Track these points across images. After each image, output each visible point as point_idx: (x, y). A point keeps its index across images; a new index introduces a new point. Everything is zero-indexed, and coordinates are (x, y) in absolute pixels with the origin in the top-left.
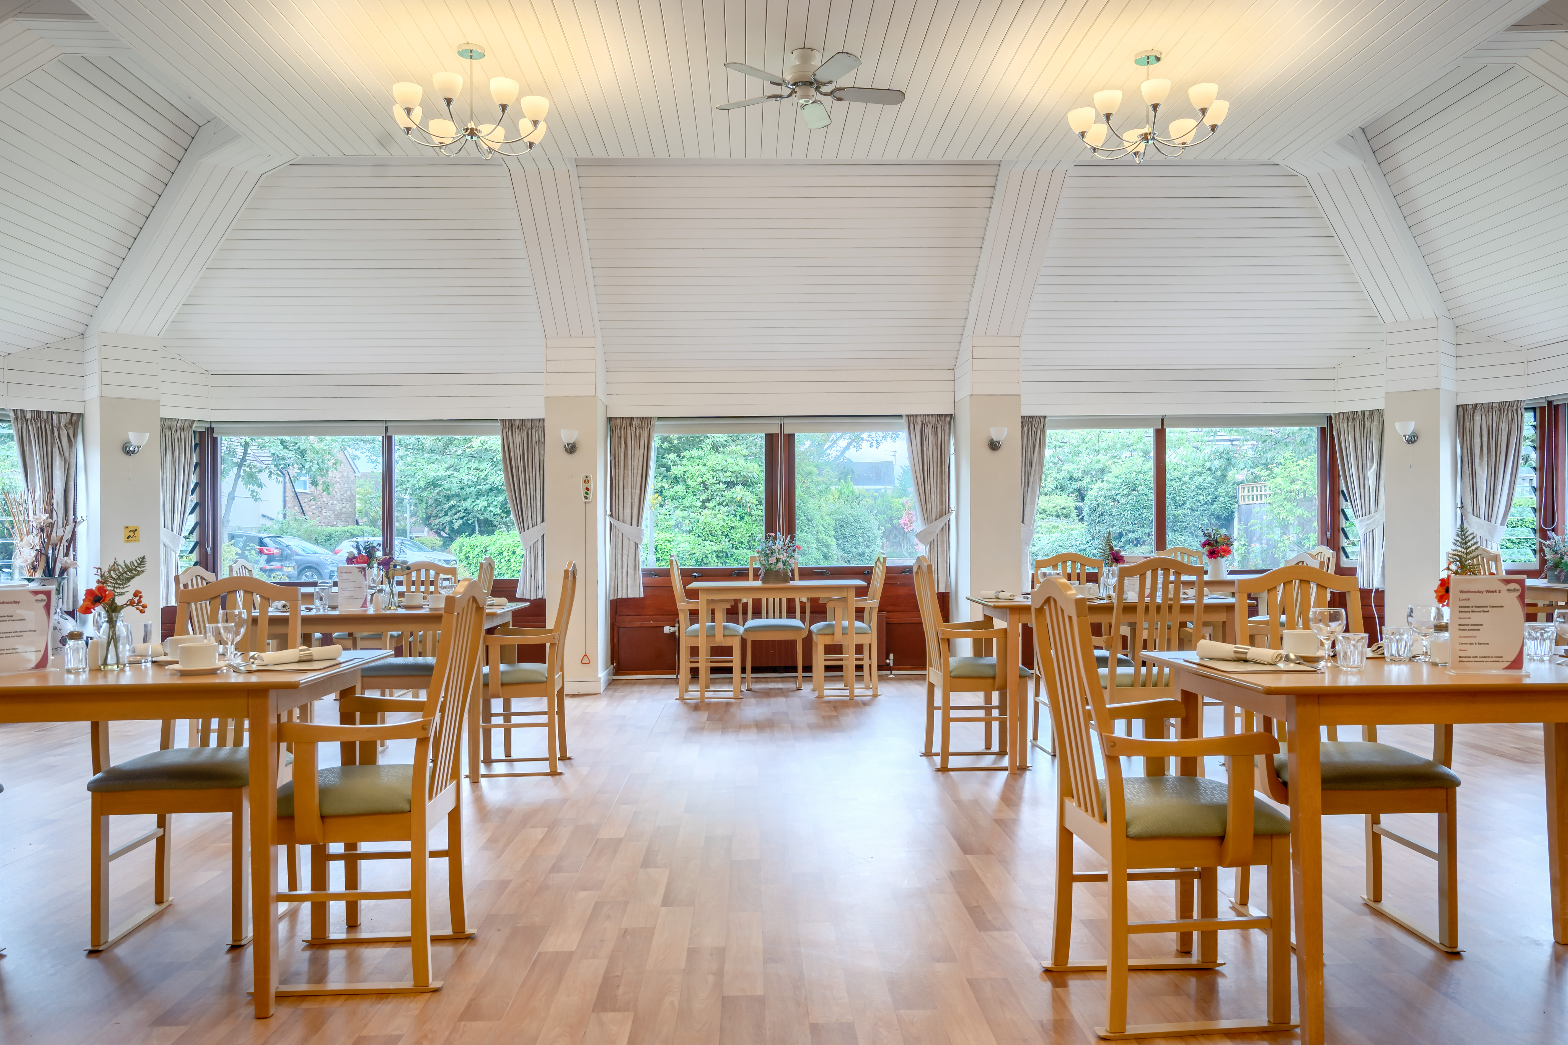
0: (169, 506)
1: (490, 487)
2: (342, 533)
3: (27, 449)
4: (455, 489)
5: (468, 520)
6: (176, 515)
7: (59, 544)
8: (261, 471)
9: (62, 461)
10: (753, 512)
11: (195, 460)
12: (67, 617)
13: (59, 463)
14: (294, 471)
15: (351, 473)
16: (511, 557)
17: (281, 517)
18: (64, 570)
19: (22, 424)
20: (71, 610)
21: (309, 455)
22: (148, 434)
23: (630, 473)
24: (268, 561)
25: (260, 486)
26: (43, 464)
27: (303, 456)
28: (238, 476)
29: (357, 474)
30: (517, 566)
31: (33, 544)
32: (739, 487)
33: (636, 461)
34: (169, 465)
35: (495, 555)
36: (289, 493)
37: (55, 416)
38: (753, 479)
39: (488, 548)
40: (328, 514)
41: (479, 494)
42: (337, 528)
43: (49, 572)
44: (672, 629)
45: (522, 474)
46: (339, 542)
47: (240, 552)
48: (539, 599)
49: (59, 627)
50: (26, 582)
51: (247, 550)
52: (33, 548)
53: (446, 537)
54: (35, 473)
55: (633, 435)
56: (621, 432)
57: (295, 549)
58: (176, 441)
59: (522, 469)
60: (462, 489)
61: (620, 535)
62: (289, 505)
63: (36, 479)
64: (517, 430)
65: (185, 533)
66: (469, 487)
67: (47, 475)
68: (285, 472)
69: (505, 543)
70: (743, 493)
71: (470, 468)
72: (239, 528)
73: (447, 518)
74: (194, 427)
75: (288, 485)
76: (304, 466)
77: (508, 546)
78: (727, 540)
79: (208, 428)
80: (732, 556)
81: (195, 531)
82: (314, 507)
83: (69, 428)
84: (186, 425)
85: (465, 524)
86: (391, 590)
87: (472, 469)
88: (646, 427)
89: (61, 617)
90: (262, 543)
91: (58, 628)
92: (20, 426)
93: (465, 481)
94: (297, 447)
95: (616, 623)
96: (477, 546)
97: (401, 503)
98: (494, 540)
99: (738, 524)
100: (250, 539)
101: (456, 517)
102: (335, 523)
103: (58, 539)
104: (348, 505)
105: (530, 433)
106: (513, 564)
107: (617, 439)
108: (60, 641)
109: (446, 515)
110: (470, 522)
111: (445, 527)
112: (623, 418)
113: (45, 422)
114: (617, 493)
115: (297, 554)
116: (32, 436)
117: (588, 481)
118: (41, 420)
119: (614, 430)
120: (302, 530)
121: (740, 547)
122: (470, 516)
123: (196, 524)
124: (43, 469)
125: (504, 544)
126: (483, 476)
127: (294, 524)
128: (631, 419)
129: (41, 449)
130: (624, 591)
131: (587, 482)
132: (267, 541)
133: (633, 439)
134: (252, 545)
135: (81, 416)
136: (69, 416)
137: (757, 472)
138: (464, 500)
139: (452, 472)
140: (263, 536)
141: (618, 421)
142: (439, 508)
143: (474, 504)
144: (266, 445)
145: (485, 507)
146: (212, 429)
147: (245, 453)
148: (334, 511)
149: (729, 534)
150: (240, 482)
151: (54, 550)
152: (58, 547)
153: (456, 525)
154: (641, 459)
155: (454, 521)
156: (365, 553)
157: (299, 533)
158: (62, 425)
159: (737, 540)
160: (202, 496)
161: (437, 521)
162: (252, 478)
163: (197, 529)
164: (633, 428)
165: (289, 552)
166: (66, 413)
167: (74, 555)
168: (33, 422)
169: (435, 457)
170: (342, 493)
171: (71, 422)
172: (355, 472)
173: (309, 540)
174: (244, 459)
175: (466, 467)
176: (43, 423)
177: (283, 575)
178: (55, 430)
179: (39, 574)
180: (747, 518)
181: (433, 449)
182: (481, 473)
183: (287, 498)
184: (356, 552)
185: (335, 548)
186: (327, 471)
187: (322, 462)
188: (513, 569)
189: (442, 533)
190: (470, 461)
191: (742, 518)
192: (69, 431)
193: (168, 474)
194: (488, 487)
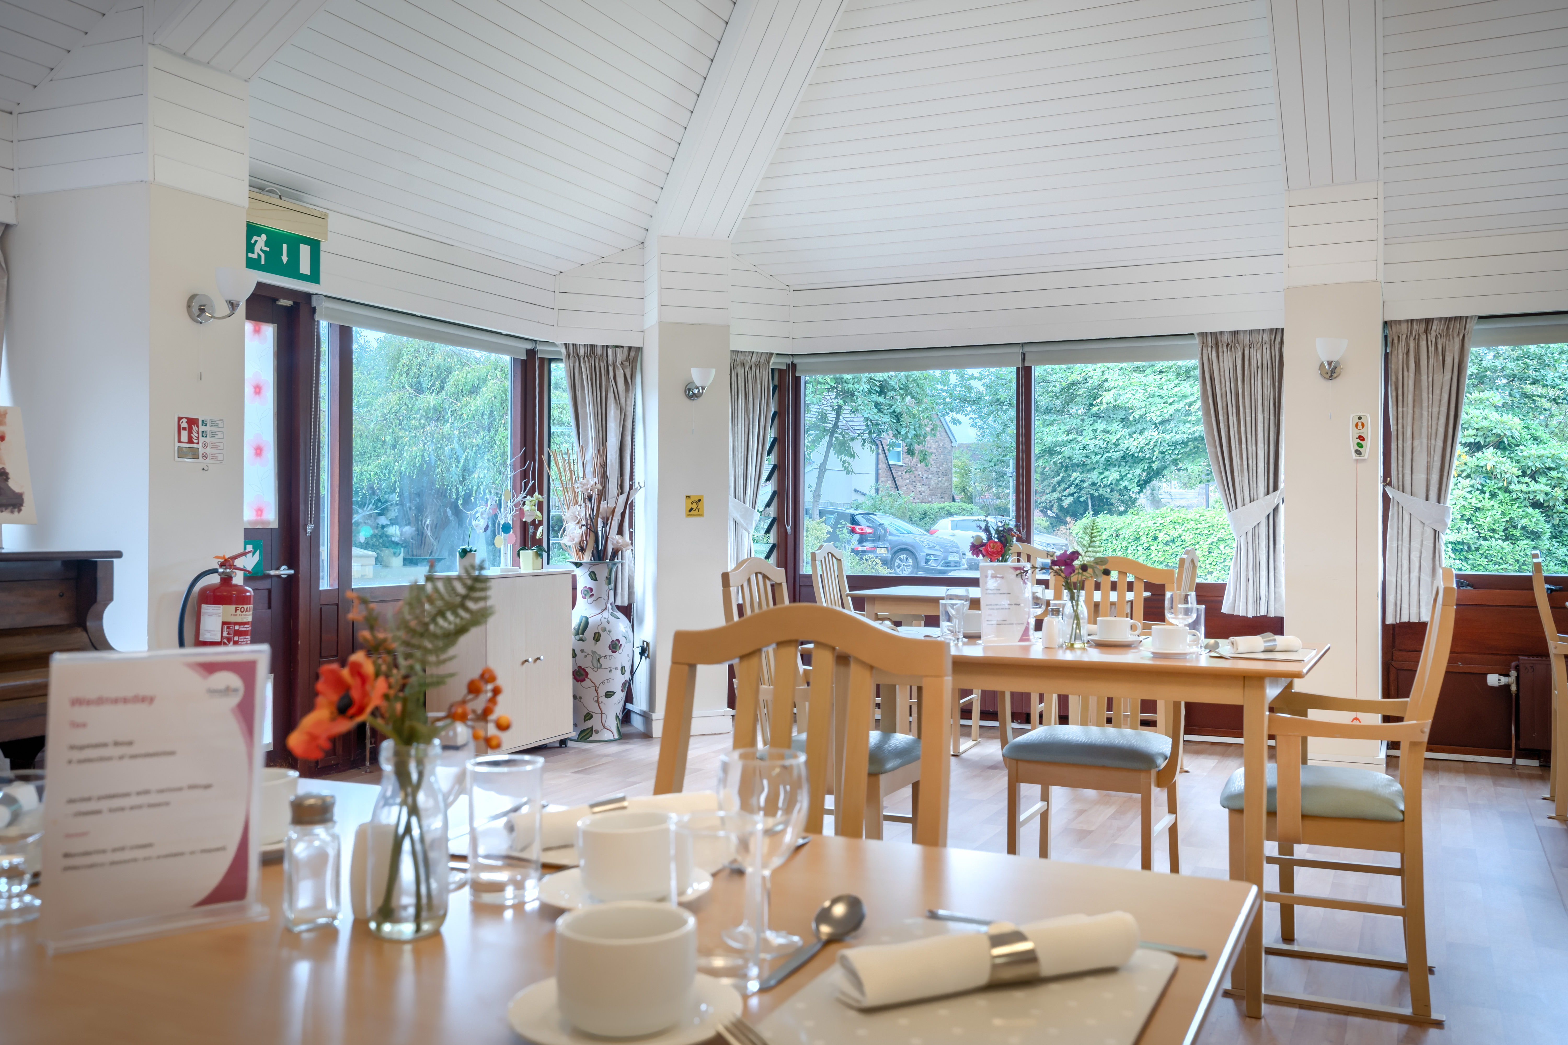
0: (741, 470)
1: (1122, 454)
2: (937, 510)
3: (579, 394)
4: (1078, 456)
5: (1080, 497)
6: (749, 481)
7: (610, 518)
8: (853, 439)
9: (617, 409)
10: (1512, 487)
11: (773, 409)
12: (619, 614)
13: (614, 413)
14: (887, 438)
15: (948, 443)
16: (1151, 543)
17: (873, 492)
18: (615, 553)
19: (574, 363)
20: (626, 604)
21: (905, 419)
22: (714, 371)
23: (1425, 413)
24: (861, 542)
25: (853, 456)
26: (596, 414)
27: (898, 420)
28: (830, 445)
29: (954, 444)
30: (1159, 555)
31: (579, 518)
32: (1489, 452)
33: (1437, 391)
34: (741, 414)
35: (1130, 541)
36: (883, 466)
37: (610, 351)
38: (1510, 439)
39: (1120, 532)
40: (923, 489)
41: (1109, 464)
42: (932, 505)
43: (599, 556)
44: (1504, 680)
45: (1233, 419)
46: (934, 521)
47: (831, 530)
48: (1261, 616)
49: (608, 628)
50: (573, 567)
51: (839, 528)
52: (578, 523)
53: (1053, 517)
54: (587, 426)
55: (1432, 349)
56: (1408, 344)
57: (889, 528)
58: (750, 381)
59: (1234, 410)
60: (1087, 456)
61: (1407, 517)
62: (882, 479)
63: (588, 434)
64: (1225, 349)
65: (761, 505)
66: (1096, 454)
67: (600, 428)
68: (878, 442)
69: (1143, 525)
70: (1497, 459)
71: (1096, 430)
72: (831, 504)
73: (1056, 495)
74: (771, 362)
75: (881, 456)
76: (899, 433)
77: (1147, 529)
78: (1470, 526)
79: (789, 365)
80: (1477, 549)
81: (773, 504)
82: (908, 481)
83: (626, 367)
84: (762, 361)
85: (1077, 501)
86: (1075, 611)
87: (1098, 431)
88: (1455, 335)
89: (612, 614)
90: (854, 521)
91: (607, 630)
92: (572, 365)
93: (1091, 447)
94: (892, 410)
95: (1393, 663)
96: (1105, 529)
97: (1002, 477)
98: (1128, 521)
99: (1487, 504)
100: (841, 516)
101: (1066, 493)
102: (930, 499)
103: (610, 510)
104: (944, 479)
105: (1247, 352)
106: (1154, 553)
107: (1400, 357)
108: (609, 647)
109: (1054, 491)
110: (1082, 499)
111: (1052, 506)
112: (1412, 321)
113: (599, 360)
114: (1400, 446)
115: (891, 534)
116: (584, 377)
117: (1363, 425)
118: (595, 357)
119: (1396, 341)
120: (896, 506)
121: (1491, 537)
122: (1082, 492)
123: (774, 494)
124: (596, 421)
125: (1141, 527)
126: (1114, 441)
127: (888, 500)
128: (1428, 322)
129: (595, 394)
130: (1414, 610)
131: (1360, 426)
132: (859, 518)
133: (1431, 355)
134: (844, 523)
135: (639, 350)
136: (626, 350)
137: (1519, 428)
138: (1089, 471)
139: (1076, 436)
140: (855, 512)
141: (1404, 327)
142: (1046, 483)
143: (1102, 476)
144: (859, 408)
145: (1117, 480)
146: (794, 366)
147: (838, 418)
148: (929, 486)
149: (1474, 519)
150: (832, 452)
151: (605, 524)
152: (609, 521)
153: (1066, 503)
154: (1446, 389)
155: (1063, 498)
156: (998, 538)
157: (893, 510)
158: (618, 363)
159: (1486, 527)
160: (782, 457)
161: (1043, 498)
162: (844, 448)
163: (775, 500)
164: (1432, 337)
165: (882, 531)
166: (622, 347)
167: (631, 534)
168: (586, 359)
169: (1050, 417)
170: (938, 465)
171: (628, 359)
172: (952, 442)
173: (902, 518)
174: (836, 425)
175: (1091, 429)
176: (597, 361)
177: (876, 557)
178: (611, 369)
179: (587, 558)
180: (1501, 496)
181: (1049, 408)
182: (1111, 437)
183: (880, 471)
184: (984, 536)
185: (931, 527)
186: (925, 437)
187: (919, 427)
188: (1154, 559)
189: (1049, 512)
190: (1095, 421)
191: (1493, 495)
192: (626, 371)
193: (740, 427)
194: (1120, 454)
